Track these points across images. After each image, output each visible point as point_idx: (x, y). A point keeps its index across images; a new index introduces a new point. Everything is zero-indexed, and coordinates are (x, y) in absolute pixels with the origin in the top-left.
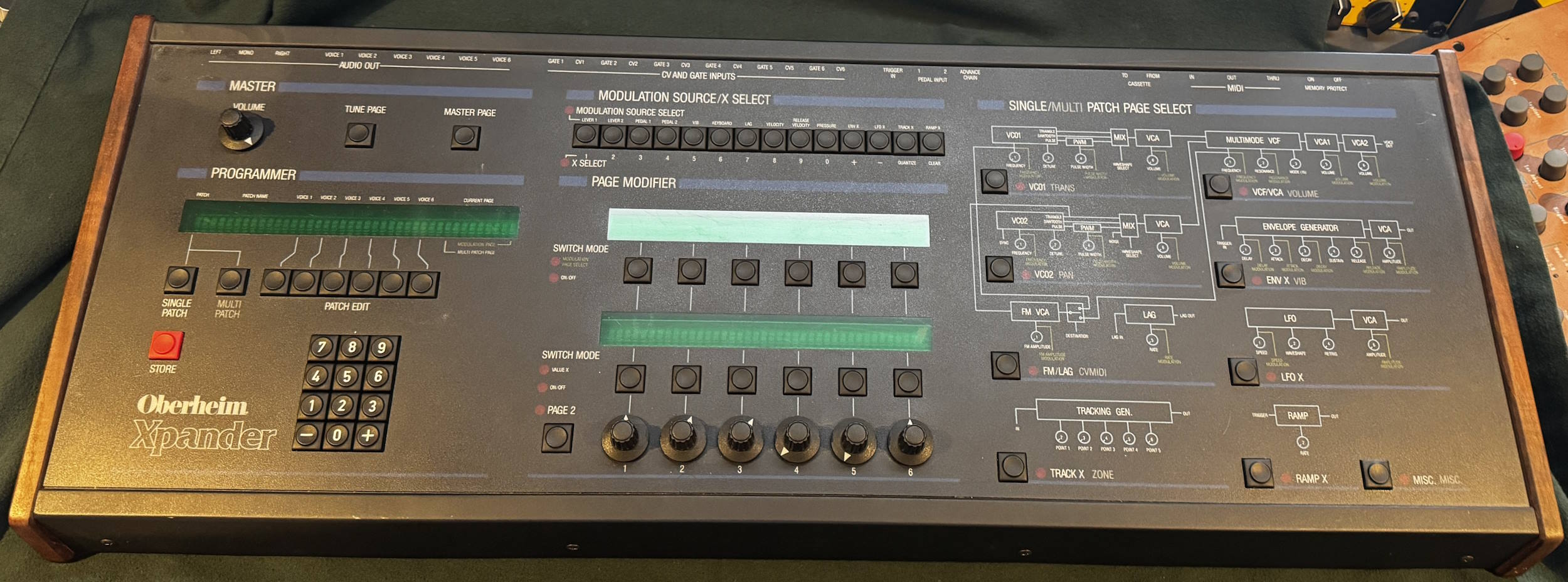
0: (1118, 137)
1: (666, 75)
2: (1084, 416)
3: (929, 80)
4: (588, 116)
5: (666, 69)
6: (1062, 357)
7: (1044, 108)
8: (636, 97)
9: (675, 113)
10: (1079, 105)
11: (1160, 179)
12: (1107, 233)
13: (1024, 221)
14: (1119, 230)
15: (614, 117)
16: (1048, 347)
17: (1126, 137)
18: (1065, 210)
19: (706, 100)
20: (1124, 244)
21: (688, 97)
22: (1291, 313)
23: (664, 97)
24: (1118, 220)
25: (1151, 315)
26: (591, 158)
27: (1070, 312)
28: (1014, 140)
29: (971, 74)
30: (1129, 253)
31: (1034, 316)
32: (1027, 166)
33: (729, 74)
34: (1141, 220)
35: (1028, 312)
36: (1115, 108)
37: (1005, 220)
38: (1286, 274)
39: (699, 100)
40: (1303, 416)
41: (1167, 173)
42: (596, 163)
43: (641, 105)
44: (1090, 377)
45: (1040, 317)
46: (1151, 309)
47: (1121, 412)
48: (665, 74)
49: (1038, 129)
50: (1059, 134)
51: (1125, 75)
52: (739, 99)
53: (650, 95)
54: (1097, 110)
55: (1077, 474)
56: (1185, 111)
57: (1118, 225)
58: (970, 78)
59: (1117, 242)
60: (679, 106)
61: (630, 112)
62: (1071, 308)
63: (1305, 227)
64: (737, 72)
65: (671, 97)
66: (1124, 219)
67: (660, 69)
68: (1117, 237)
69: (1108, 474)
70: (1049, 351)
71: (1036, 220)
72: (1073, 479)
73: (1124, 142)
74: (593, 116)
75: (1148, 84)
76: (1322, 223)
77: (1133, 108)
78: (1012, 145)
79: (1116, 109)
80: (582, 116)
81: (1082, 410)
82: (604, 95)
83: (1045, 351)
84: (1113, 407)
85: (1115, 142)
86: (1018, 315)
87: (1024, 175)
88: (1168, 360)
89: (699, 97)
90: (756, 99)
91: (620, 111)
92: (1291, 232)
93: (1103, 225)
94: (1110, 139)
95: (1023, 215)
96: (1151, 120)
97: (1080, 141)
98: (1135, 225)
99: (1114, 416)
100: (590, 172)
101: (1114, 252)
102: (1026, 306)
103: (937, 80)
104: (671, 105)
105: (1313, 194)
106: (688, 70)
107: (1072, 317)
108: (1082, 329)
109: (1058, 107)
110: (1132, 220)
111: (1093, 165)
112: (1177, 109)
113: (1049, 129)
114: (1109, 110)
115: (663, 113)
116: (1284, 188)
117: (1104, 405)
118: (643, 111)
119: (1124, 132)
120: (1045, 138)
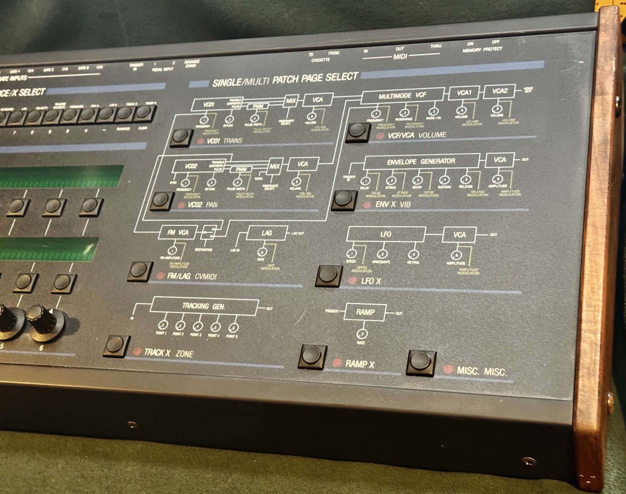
2: (186, 310)
3: (160, 70)
6: (186, 265)
10: (267, 80)
12: (255, 173)
13: (194, 166)
16: (178, 258)
18: (228, 158)
20: (266, 180)
22: (387, 230)
25: (268, 233)
29: (191, 64)
31: (177, 235)
33: (23, 76)
35: (172, 232)
36: (295, 79)
37: (181, 166)
38: (394, 199)
40: (370, 312)
49: (229, 99)
51: (311, 54)
54: (280, 82)
55: (165, 353)
56: (352, 78)
59: (261, 179)
62: (208, 229)
63: (424, 162)
66: (273, 162)
68: (263, 175)
69: (188, 354)
71: (204, 166)
72: (161, 357)
75: (328, 59)
76: (441, 157)
77: (309, 78)
78: (205, 112)
81: (187, 305)
83: (174, 261)
84: (211, 303)
88: (271, 267)
90: (35, 92)
92: (411, 165)
95: (194, 162)
96: (322, 86)
101: (256, 187)
102: (173, 228)
103: (166, 69)
105: (442, 134)
107: (205, 236)
109: (249, 82)
110: (279, 162)
111: (263, 123)
112: (346, 76)
113: (236, 98)
116: (417, 131)
117: (204, 302)
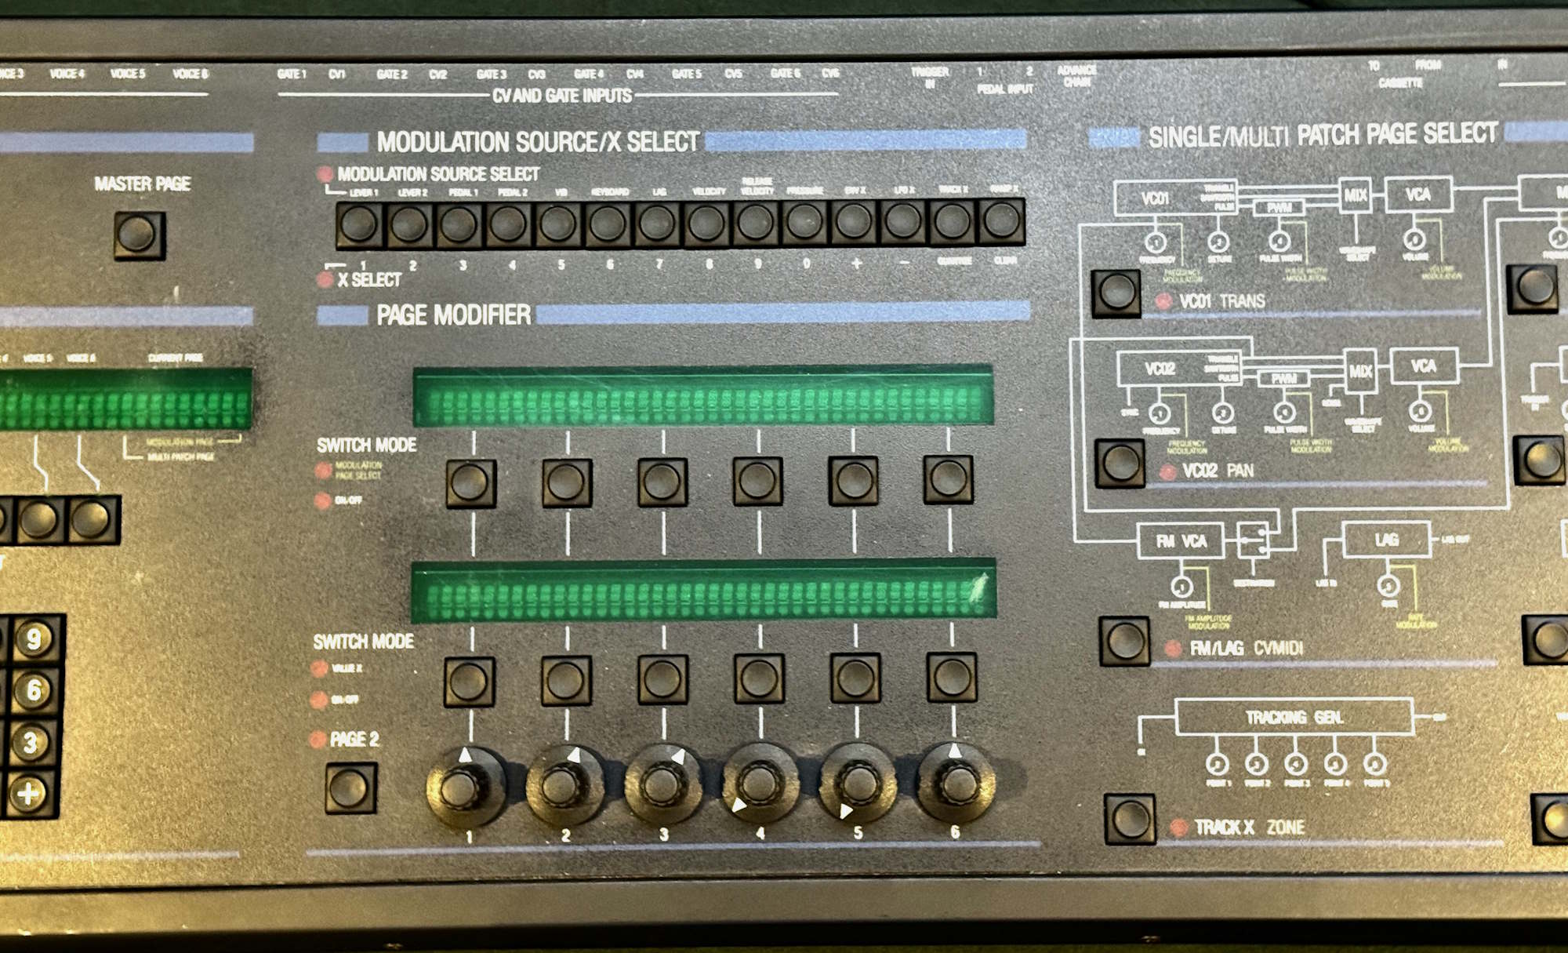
0: (1352, 196)
1: (501, 96)
2: (1259, 728)
3: (998, 89)
4: (361, 185)
5: (499, 83)
6: (1225, 622)
7: (1216, 140)
8: (449, 143)
9: (523, 173)
10: (1282, 132)
11: (1425, 276)
12: (1320, 389)
13: (1169, 368)
14: (1341, 381)
15: (410, 185)
16: (1200, 605)
17: (1368, 195)
18: (1245, 345)
19: (579, 145)
20: (1351, 408)
21: (544, 139)
23: (499, 141)
24: (1340, 362)
25: (1390, 540)
26: (373, 269)
27: (1246, 540)
28: (1155, 209)
29: (1079, 75)
30: (1363, 425)
31: (1180, 549)
32: (1178, 261)
33: (619, 90)
34: (1384, 360)
35: (1168, 541)
36: (1350, 134)
37: (1135, 370)
39: (566, 147)
41: (1439, 264)
42: (386, 279)
43: (456, 159)
44: (1273, 657)
45: (1191, 551)
46: (1390, 529)
47: (1324, 717)
48: (499, 95)
49: (1201, 184)
50: (1241, 192)
51: (1374, 63)
52: (641, 141)
53: (473, 138)
54: (1316, 142)
55: (1242, 827)
56: (1485, 137)
57: (1341, 371)
58: (1077, 82)
59: (1337, 403)
60: (529, 159)
61: (439, 174)
62: (1249, 532)
64: (636, 86)
65: (513, 142)
66: (1354, 359)
67: (489, 85)
68: (1338, 393)
69: (1294, 827)
70: (1203, 612)
71: (1190, 367)
72: (1236, 837)
73: (1363, 205)
74: (369, 184)
75: (1419, 82)
77: (1384, 133)
78: (1152, 219)
79: (1352, 138)
80: (350, 185)
81: (1254, 716)
82: (388, 142)
83: (1196, 612)
84: (1311, 709)
85: (1347, 206)
86: (1150, 545)
87: (1171, 277)
88: (1417, 622)
89: (566, 140)
90: (673, 141)
91: (420, 174)
93: (1314, 371)
94: (1335, 200)
95: (1167, 358)
96: (1421, 158)
97: (1280, 206)
98: (1373, 370)
99: (1312, 726)
100: (371, 298)
101: (1330, 424)
102: (1168, 531)
103: (1014, 89)
104: (512, 159)
106: (541, 85)
107: (1249, 549)
108: (1264, 571)
109: (1240, 137)
110: (1367, 359)
111: (1302, 253)
112: (1470, 133)
113: (1221, 184)
114: (1339, 139)
115: (499, 173)
117: (1293, 707)
118: (465, 173)
119: (1364, 185)
120: (1214, 203)
